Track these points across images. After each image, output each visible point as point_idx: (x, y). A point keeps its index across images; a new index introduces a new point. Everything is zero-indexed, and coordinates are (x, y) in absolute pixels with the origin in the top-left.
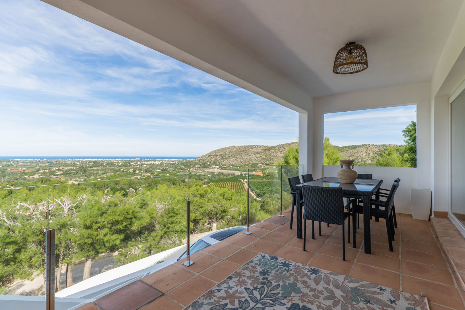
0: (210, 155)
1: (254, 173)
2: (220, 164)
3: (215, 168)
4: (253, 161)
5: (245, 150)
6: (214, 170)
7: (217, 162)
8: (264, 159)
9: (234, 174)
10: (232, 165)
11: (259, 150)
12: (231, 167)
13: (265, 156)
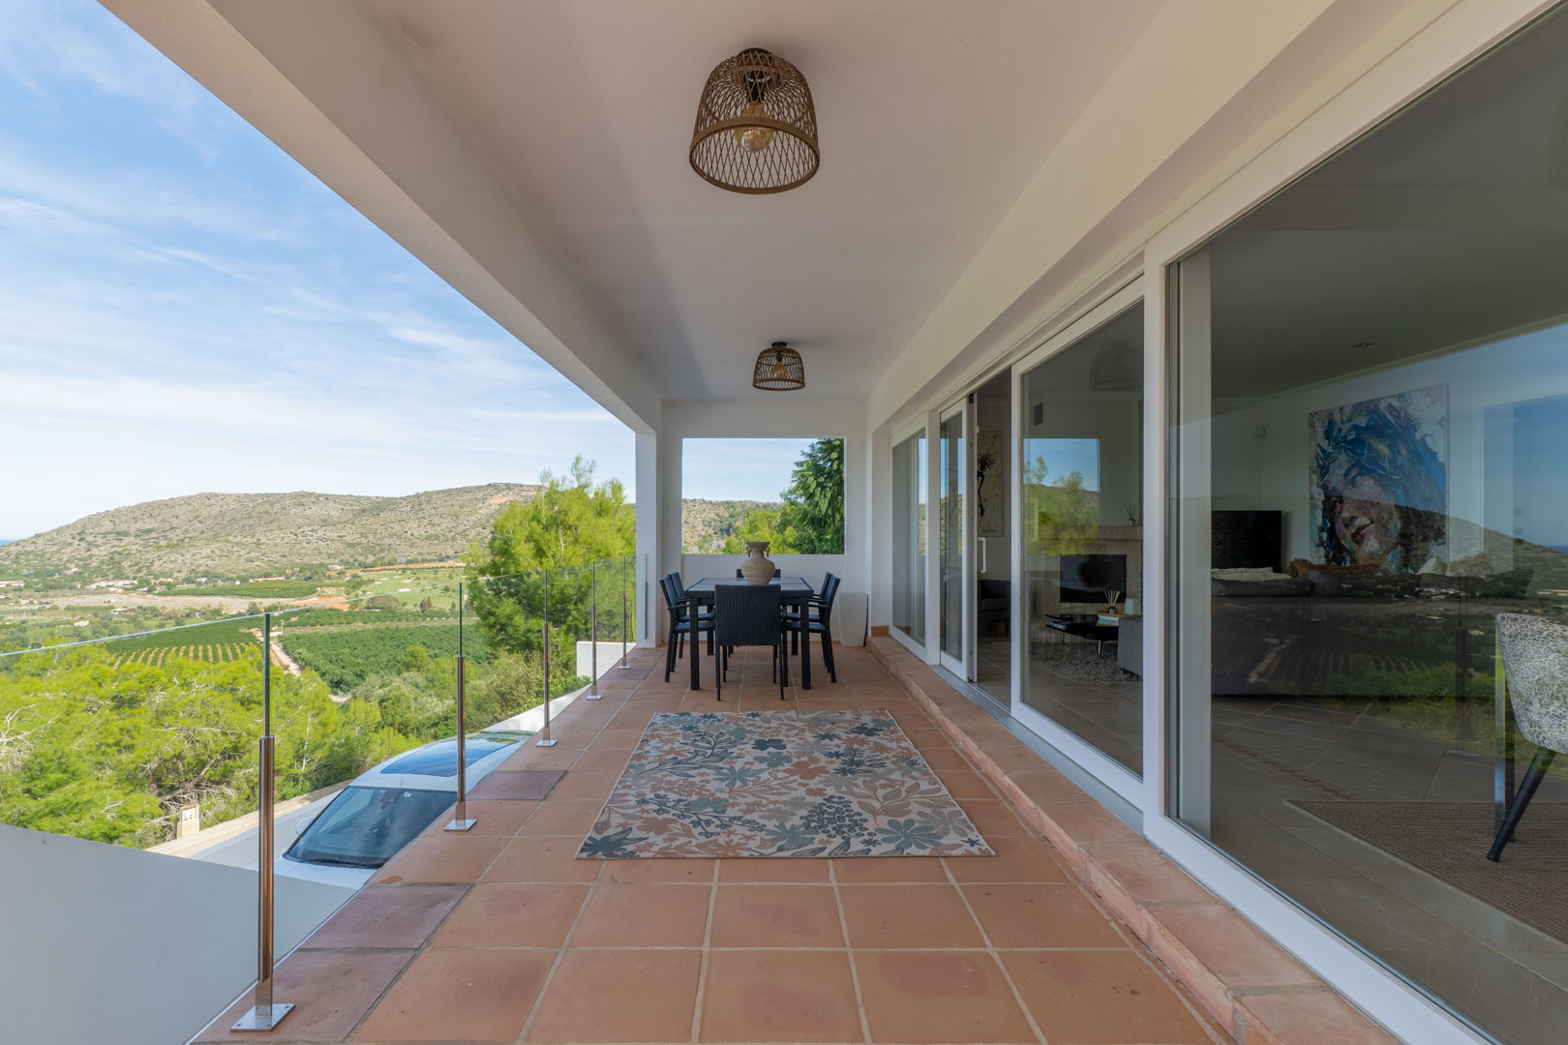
0: (81, 531)
1: (312, 601)
2: (139, 571)
3: (112, 589)
4: (306, 554)
5: (267, 512)
6: (107, 598)
7: (126, 564)
8: (352, 545)
9: (217, 612)
10: (206, 574)
11: (333, 511)
12: (200, 583)
13: (359, 535)
